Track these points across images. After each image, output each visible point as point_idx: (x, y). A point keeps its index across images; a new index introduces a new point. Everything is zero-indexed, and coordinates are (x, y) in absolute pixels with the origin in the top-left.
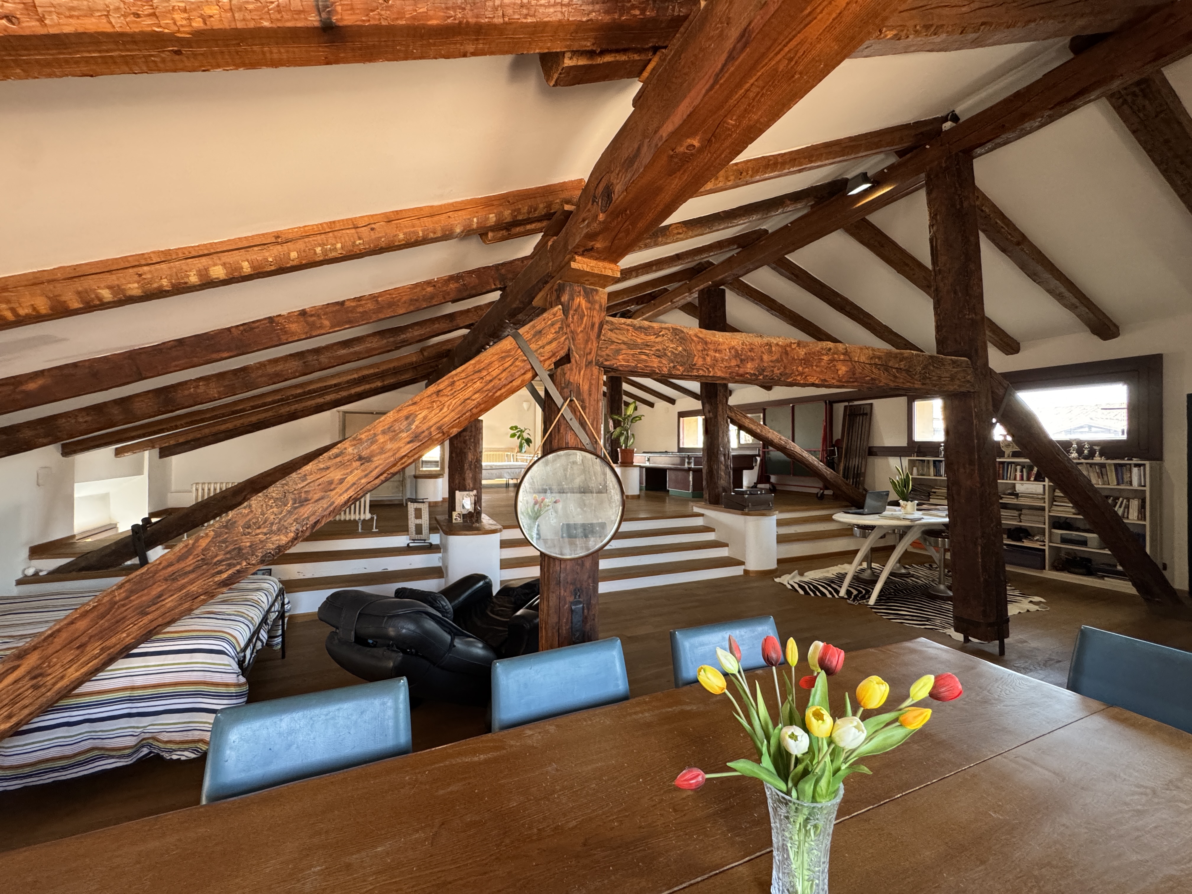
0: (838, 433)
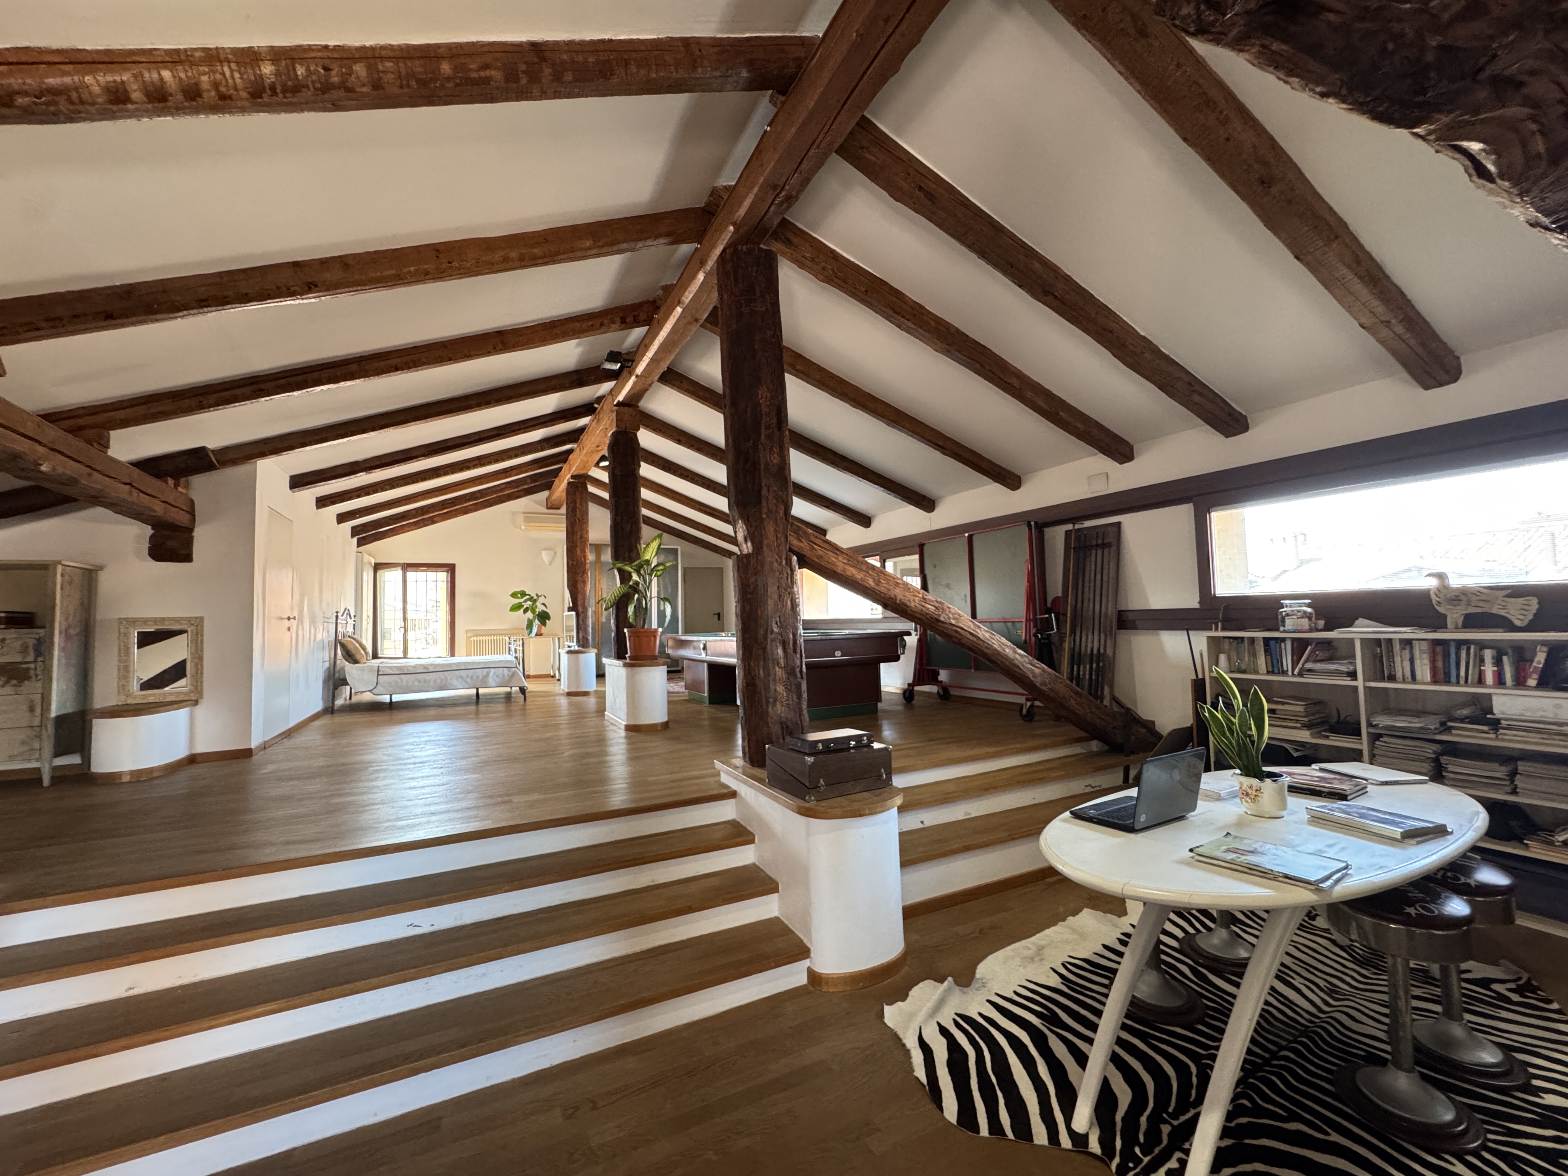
0: (1055, 585)
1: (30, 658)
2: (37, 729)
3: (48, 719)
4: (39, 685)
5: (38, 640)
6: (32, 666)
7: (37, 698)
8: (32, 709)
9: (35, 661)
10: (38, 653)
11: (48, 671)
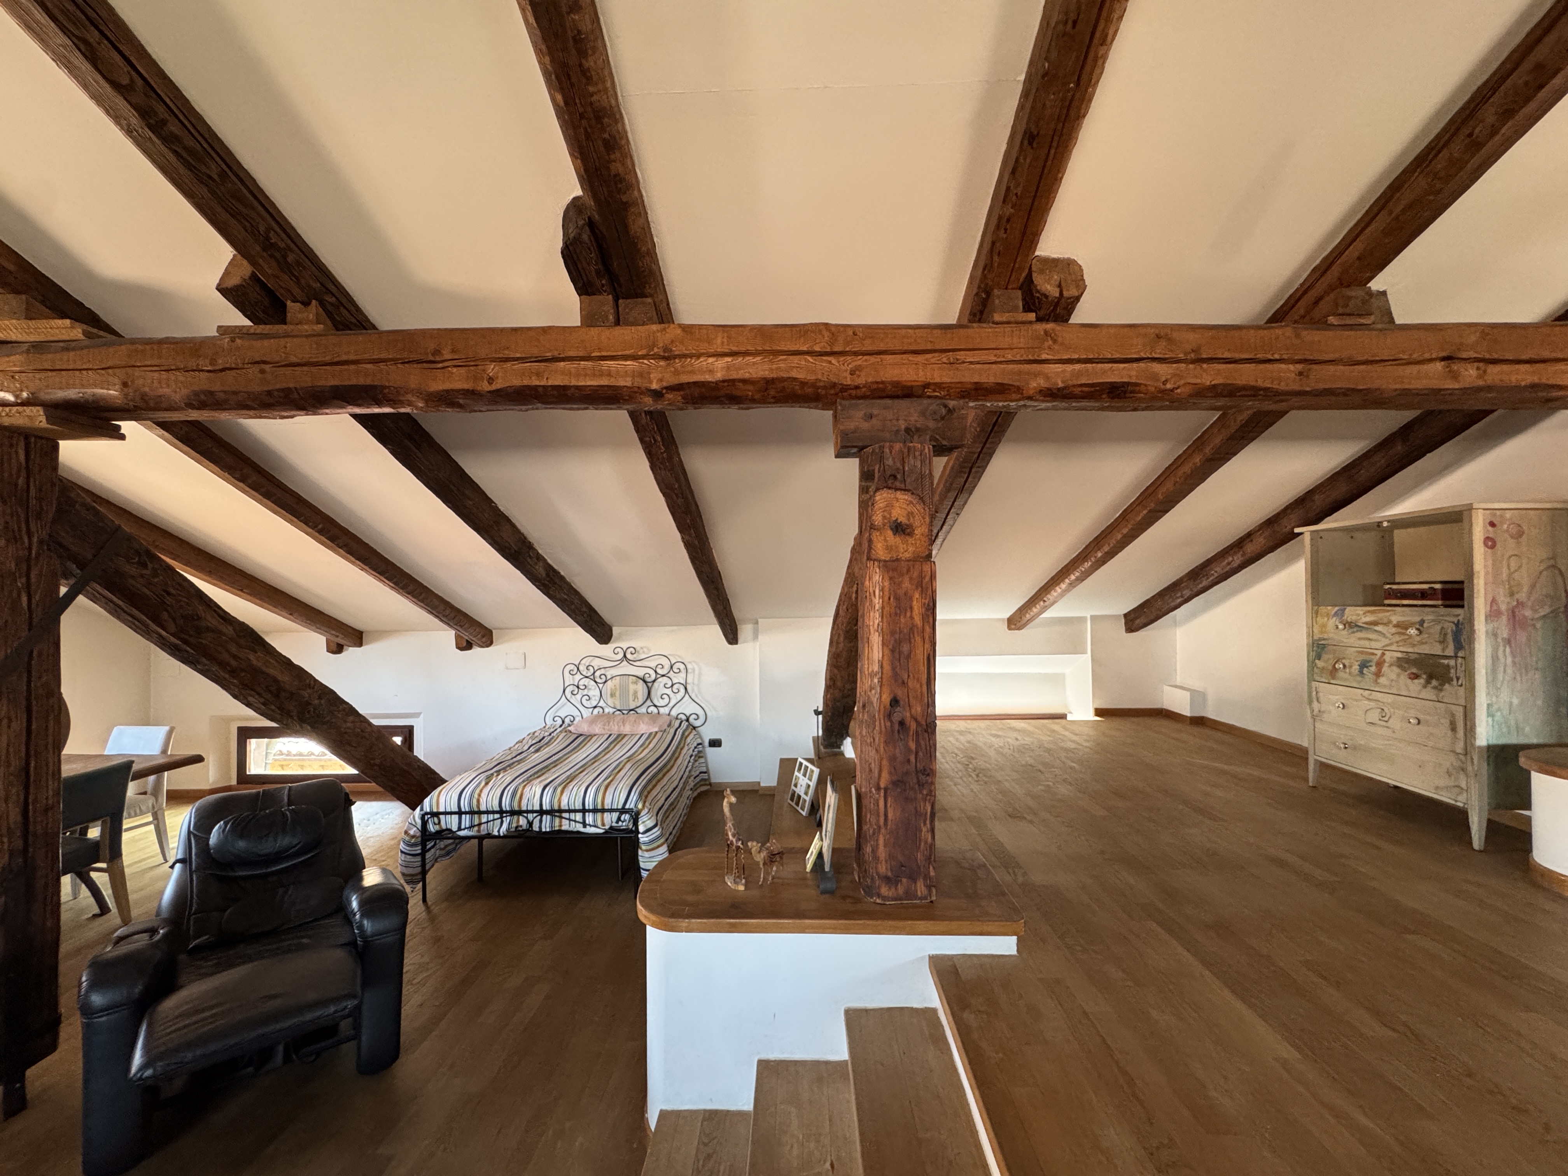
1: (1450, 651)
2: (1461, 757)
3: (1473, 745)
4: (1461, 691)
5: (1457, 624)
6: (1452, 662)
7: (1459, 712)
8: (1454, 729)
9: (1456, 657)
10: (1459, 646)
11: (1470, 674)
